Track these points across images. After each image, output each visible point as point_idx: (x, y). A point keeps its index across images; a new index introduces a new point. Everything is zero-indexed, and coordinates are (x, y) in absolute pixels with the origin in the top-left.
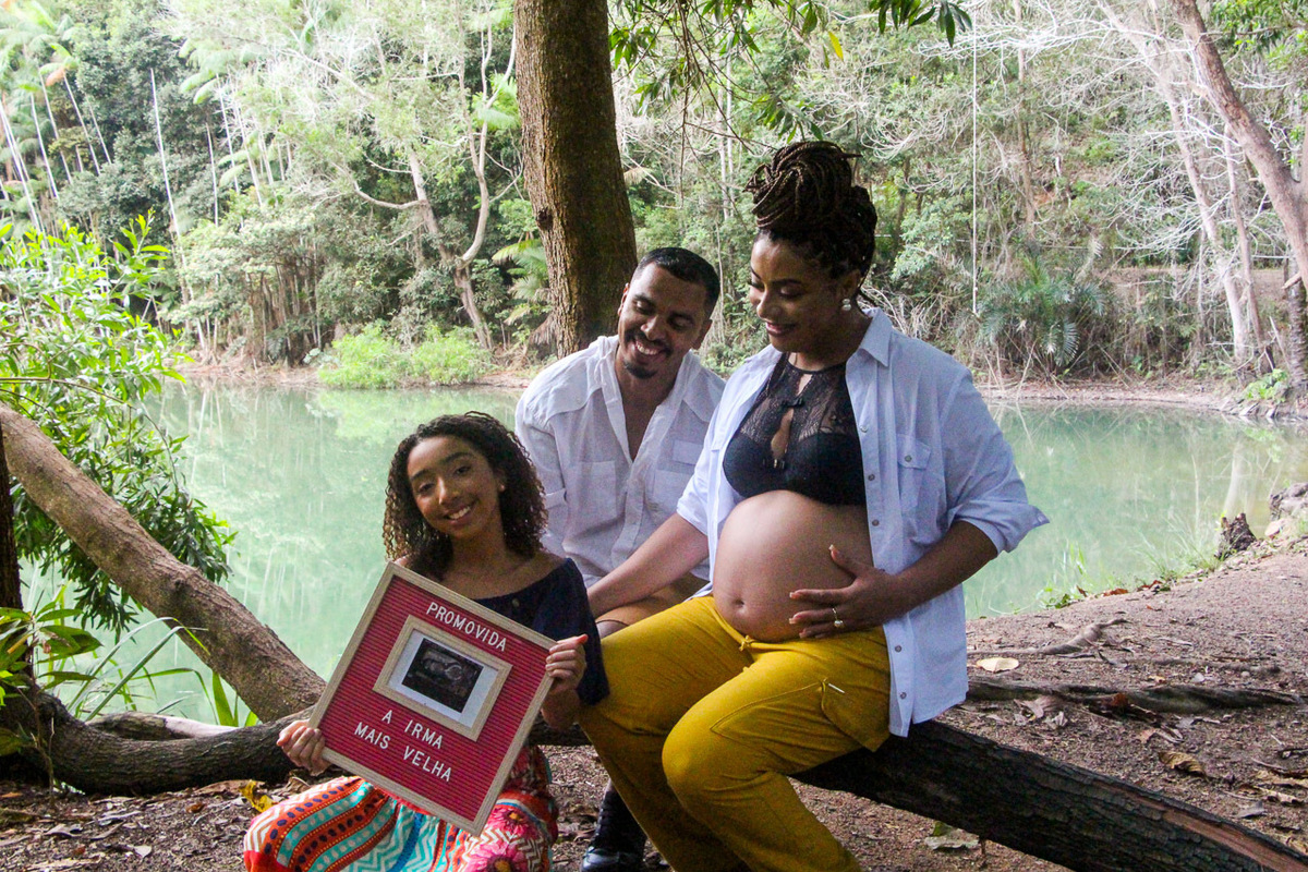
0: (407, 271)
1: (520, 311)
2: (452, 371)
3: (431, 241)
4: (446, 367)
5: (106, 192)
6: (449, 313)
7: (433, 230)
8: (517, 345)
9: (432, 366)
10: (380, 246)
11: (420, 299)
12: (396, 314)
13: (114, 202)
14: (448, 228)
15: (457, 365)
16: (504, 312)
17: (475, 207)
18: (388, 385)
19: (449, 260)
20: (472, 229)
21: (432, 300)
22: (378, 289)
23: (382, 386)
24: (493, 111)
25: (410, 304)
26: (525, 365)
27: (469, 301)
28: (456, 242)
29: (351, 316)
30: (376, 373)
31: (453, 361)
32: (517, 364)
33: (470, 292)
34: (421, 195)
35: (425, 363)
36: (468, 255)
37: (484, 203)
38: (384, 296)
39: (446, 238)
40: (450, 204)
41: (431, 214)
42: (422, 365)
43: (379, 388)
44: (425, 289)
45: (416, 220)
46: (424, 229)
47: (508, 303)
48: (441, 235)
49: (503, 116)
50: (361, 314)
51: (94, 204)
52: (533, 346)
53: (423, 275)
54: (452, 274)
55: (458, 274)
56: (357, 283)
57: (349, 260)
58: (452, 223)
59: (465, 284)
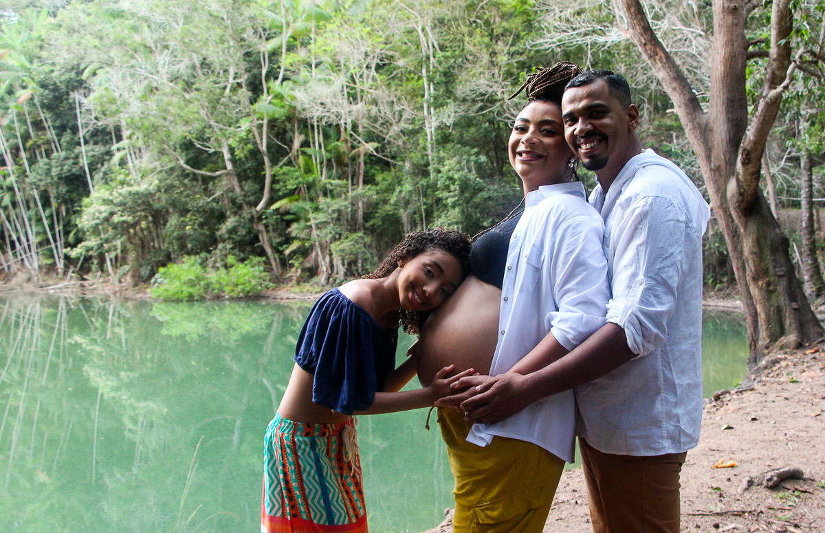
0: (222, 217)
1: (295, 245)
2: (240, 288)
3: (236, 198)
4: (237, 285)
5: (55, 172)
6: (248, 246)
7: (238, 190)
8: (293, 270)
9: (227, 285)
10: (203, 201)
11: (229, 238)
12: (215, 249)
13: (60, 178)
14: (246, 188)
15: (244, 284)
16: (284, 246)
17: (263, 173)
18: (196, 298)
19: (249, 211)
20: (262, 188)
21: (237, 238)
22: (203, 231)
23: (191, 298)
24: (271, 106)
25: (224, 241)
26: (298, 283)
27: (264, 241)
28: (252, 198)
29: (184, 247)
30: (187, 290)
31: (241, 281)
32: (294, 282)
33: (265, 233)
34: (229, 166)
35: (223, 282)
36: (259, 207)
37: (268, 172)
38: (206, 236)
39: (245, 196)
40: (248, 172)
41: (236, 179)
42: (220, 283)
43: (188, 301)
44: (233, 231)
45: (226, 184)
46: (232, 190)
47: (288, 240)
48: (243, 193)
49: (277, 109)
50: (192, 249)
51: (49, 180)
52: (304, 270)
53: (231, 222)
54: (252, 219)
55: (256, 220)
56: (188, 228)
57: (184, 212)
58: (249, 186)
59: (261, 227)
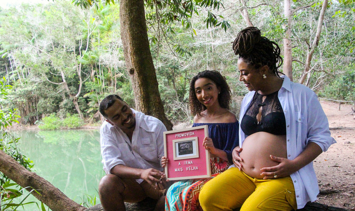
0: (61, 100)
1: (91, 110)
2: (74, 125)
3: (67, 93)
4: (72, 124)
6: (72, 110)
7: (68, 90)
8: (90, 118)
9: (69, 124)
10: (54, 94)
11: (65, 107)
12: (58, 111)
14: (71, 89)
16: (87, 110)
17: (78, 84)
18: (57, 129)
19: (72, 97)
20: (78, 89)
21: (68, 107)
22: (54, 105)
23: (55, 129)
24: (83, 60)
25: (62, 109)
26: (92, 123)
27: (77, 108)
28: (74, 93)
29: (46, 111)
30: (54, 126)
31: (74, 123)
32: (90, 123)
33: (78, 105)
34: (64, 81)
36: (77, 96)
37: (81, 83)
38: (55, 106)
39: (71, 92)
40: (72, 83)
41: (67, 86)
42: (66, 123)
43: (55, 130)
44: (66, 104)
45: (63, 87)
46: (65, 89)
47: (88, 108)
48: (70, 91)
49: (85, 61)
50: (49, 111)
52: (94, 118)
53: (65, 101)
54: (73, 101)
55: (74, 101)
56: (48, 103)
57: (46, 98)
58: (73, 88)
59: (76, 103)
